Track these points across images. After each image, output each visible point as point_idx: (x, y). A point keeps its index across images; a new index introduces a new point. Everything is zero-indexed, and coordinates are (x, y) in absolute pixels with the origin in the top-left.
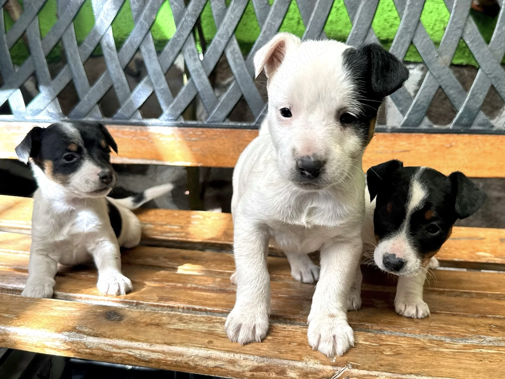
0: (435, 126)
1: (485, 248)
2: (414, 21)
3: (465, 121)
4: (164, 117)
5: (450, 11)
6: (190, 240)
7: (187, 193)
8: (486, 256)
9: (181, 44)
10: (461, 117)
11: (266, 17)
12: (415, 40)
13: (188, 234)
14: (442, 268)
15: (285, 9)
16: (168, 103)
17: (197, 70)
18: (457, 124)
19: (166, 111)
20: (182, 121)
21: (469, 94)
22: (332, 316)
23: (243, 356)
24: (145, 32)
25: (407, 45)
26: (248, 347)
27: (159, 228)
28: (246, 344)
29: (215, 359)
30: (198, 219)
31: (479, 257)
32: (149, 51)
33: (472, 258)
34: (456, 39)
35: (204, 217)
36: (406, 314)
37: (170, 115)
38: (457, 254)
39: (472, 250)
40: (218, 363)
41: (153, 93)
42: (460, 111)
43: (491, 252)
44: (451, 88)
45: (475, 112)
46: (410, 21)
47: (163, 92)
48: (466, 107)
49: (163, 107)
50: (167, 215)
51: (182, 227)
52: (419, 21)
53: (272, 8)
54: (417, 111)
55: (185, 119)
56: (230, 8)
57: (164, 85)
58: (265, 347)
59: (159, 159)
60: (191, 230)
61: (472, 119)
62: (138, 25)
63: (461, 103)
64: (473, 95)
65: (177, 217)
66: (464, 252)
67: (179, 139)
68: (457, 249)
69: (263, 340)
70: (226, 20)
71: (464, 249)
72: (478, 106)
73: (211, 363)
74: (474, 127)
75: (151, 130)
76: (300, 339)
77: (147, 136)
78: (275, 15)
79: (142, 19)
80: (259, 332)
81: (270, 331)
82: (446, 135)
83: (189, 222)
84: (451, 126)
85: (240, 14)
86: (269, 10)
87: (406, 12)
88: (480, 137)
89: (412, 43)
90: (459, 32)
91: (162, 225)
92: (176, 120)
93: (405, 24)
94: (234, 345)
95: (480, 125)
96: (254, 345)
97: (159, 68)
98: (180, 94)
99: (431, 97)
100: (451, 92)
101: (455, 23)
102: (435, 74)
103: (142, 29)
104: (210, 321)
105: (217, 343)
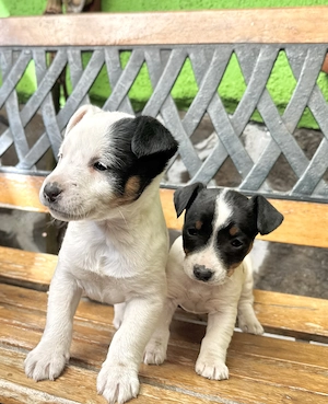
0: (275, 192)
1: (316, 319)
2: (260, 88)
3: (305, 189)
4: (20, 165)
5: (297, 79)
6: (30, 280)
7: (45, 235)
8: (315, 327)
9: (40, 101)
10: (301, 185)
11: (118, 79)
12: (260, 106)
13: (30, 274)
14: (266, 335)
15: (135, 73)
16: (24, 154)
17: (51, 125)
18: (297, 191)
19: (22, 160)
20: (35, 170)
21: (311, 162)
22: (122, 365)
23: (34, 391)
24: (10, 89)
25: (251, 111)
26: (40, 384)
27: (5, 266)
28: (39, 381)
29: (11, 391)
30: (41, 261)
31: (308, 328)
32: (13, 107)
33: (301, 328)
34: (301, 107)
35: (47, 260)
36: (204, 375)
37: (25, 164)
38: (286, 322)
39: (301, 319)
40: (13, 395)
41: (13, 144)
42: (301, 179)
43: (322, 324)
44: (293, 155)
45: (316, 181)
46: (255, 88)
47: (21, 143)
48: (307, 175)
49: (20, 156)
50: (15, 254)
51: (25, 268)
52: (265, 88)
53: (124, 72)
54: (257, 176)
55: (38, 169)
56: (86, 71)
57: (22, 137)
58: (56, 386)
59: (12, 203)
60: (33, 270)
61: (313, 188)
62: (5, 83)
63: (302, 170)
64: (315, 164)
65: (22, 258)
66: (293, 321)
67: (31, 187)
68: (286, 317)
69: (55, 379)
70: (81, 81)
71: (294, 318)
72: (320, 175)
73: (7, 394)
74: (314, 196)
75: (8, 176)
76: (89, 383)
77: (4, 181)
78: (126, 78)
79: (9, 77)
80: (53, 371)
81: (64, 371)
82: (285, 201)
83: (32, 264)
84: (290, 193)
85: (94, 76)
86: (121, 73)
87: (252, 79)
88: (319, 206)
89: (256, 108)
90: (305, 100)
91: (8, 264)
92: (30, 169)
93: (250, 90)
94: (30, 380)
95: (320, 194)
96: (47, 383)
97: (20, 122)
98: (35, 146)
99: (272, 163)
100: (293, 160)
101: (301, 91)
102: (277, 140)
103: (8, 87)
104: (15, 356)
105: (15, 376)
